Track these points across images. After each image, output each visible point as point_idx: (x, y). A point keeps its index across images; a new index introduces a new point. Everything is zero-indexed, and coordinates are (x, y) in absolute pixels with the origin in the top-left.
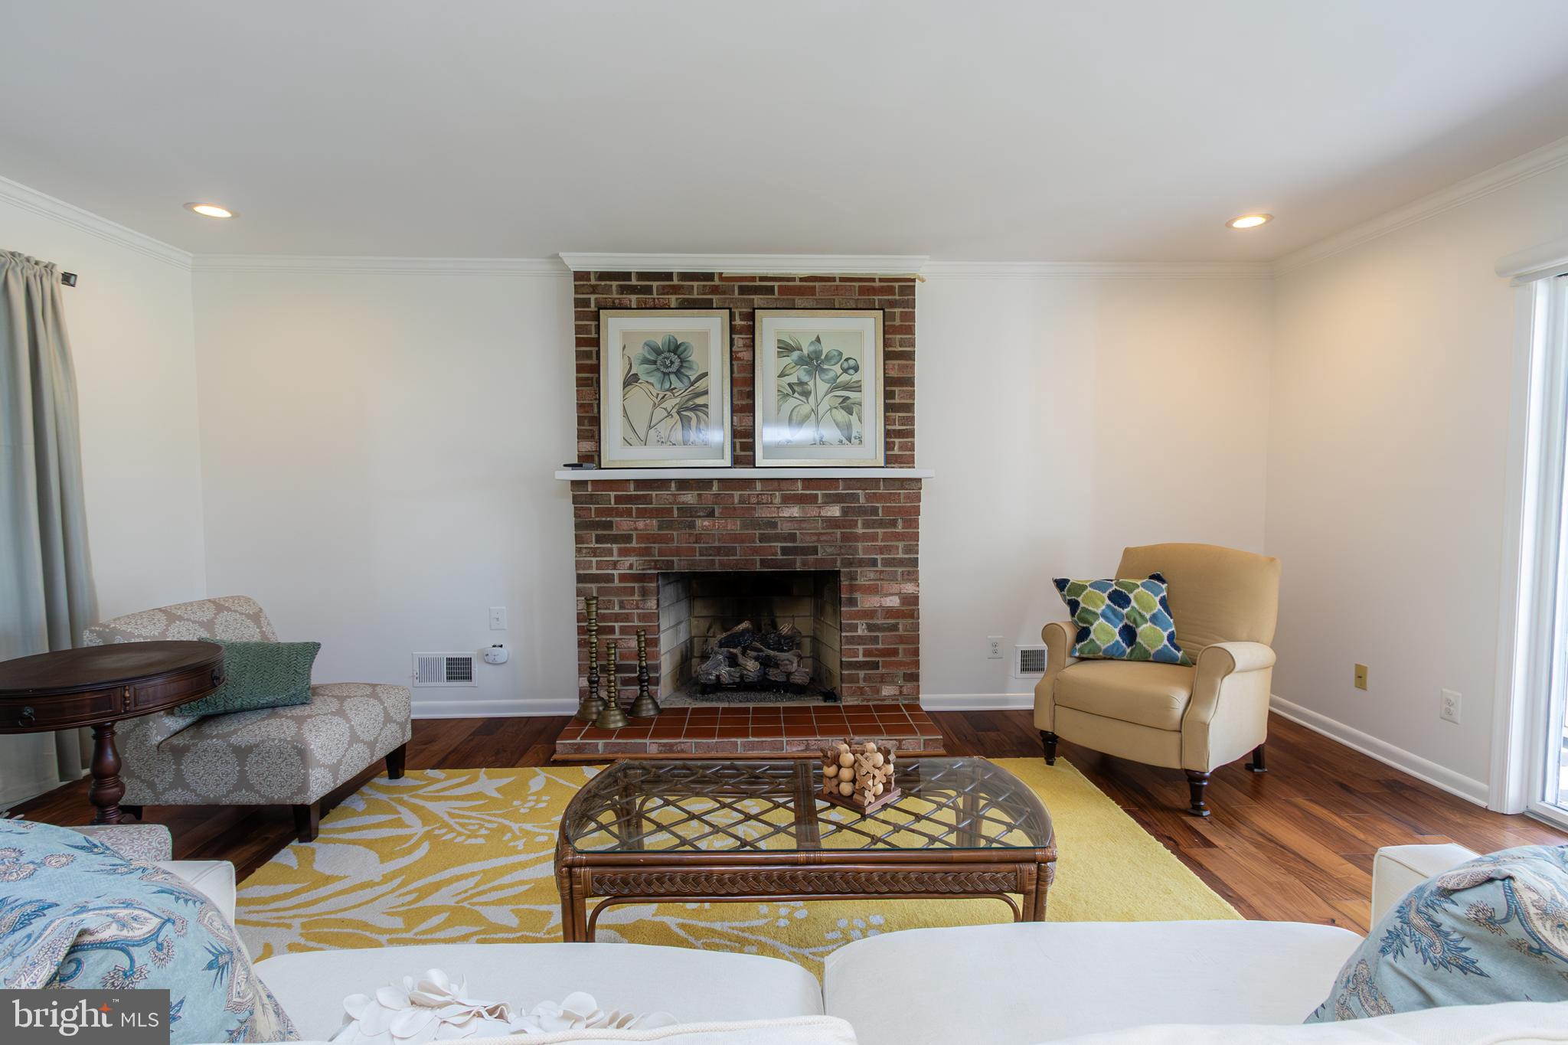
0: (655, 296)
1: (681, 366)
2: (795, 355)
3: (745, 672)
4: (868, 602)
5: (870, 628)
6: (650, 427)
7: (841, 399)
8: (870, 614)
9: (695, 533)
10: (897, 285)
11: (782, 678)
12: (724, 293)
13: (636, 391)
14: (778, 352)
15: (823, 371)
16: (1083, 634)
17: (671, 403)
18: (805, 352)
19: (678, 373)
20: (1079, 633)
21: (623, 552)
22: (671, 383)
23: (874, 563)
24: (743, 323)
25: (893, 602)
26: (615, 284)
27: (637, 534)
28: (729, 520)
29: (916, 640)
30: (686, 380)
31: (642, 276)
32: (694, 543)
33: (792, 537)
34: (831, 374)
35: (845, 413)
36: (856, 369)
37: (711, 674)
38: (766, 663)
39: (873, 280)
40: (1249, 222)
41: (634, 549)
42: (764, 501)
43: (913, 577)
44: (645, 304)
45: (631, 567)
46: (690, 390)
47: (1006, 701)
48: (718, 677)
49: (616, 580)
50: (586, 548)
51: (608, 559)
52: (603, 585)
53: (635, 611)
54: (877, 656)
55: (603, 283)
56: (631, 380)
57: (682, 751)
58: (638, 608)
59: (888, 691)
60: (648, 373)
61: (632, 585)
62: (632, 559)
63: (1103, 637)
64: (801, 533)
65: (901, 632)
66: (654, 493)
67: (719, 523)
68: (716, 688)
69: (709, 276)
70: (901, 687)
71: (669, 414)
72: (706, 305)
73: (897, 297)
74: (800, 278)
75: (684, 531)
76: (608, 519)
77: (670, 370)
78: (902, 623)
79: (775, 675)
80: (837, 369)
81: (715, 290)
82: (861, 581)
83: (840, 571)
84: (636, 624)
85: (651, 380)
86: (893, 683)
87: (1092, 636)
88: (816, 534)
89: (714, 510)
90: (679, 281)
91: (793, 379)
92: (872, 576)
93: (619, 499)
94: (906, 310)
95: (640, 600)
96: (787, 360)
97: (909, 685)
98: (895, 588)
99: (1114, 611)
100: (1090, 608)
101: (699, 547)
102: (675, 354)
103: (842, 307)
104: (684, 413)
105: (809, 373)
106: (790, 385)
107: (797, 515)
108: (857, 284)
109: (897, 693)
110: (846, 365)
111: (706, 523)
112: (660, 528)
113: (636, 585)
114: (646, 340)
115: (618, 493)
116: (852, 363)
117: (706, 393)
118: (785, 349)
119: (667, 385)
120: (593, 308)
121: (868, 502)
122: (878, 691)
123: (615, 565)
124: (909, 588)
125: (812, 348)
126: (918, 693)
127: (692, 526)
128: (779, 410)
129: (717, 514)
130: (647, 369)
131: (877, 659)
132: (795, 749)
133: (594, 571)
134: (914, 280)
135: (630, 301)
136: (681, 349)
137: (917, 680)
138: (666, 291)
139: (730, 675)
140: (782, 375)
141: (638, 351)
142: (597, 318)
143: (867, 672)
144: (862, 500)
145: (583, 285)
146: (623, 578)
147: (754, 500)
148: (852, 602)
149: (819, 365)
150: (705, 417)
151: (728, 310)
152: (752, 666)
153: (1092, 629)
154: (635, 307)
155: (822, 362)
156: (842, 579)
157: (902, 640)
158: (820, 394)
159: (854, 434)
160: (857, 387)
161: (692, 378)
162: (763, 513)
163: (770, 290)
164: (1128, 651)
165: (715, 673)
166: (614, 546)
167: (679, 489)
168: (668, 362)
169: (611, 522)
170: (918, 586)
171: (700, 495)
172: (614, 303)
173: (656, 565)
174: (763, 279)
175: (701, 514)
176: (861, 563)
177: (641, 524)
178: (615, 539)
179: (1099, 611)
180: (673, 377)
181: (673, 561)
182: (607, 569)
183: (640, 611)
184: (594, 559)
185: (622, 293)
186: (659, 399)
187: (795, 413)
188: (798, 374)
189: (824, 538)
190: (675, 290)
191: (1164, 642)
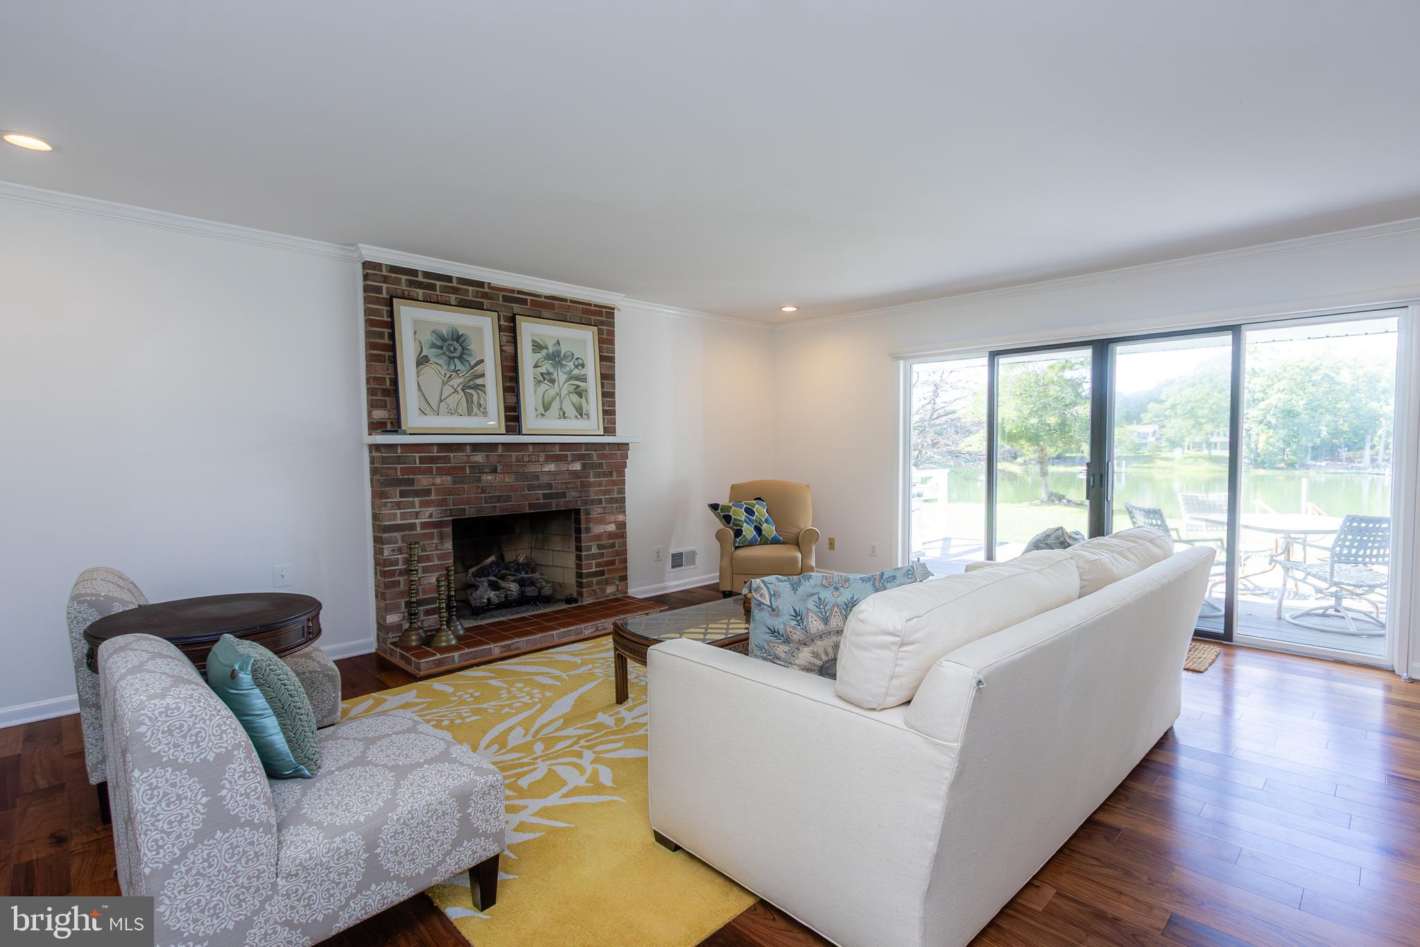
0: (438, 293)
1: (463, 353)
2: (544, 352)
3: (509, 593)
4: (598, 529)
5: (600, 547)
6: (441, 401)
7: (574, 387)
8: (598, 537)
9: (481, 485)
10: (604, 310)
11: (536, 593)
12: (491, 299)
13: (428, 370)
14: (533, 349)
15: (562, 366)
16: (738, 533)
17: (456, 382)
18: (551, 351)
19: (460, 358)
20: (735, 532)
21: (423, 504)
22: (456, 366)
23: (600, 502)
24: (507, 324)
25: (611, 528)
26: (404, 277)
27: (435, 488)
28: (506, 475)
29: (624, 552)
30: (466, 364)
31: (427, 275)
32: (481, 493)
33: (549, 486)
34: (568, 369)
35: (577, 397)
36: (583, 366)
37: (483, 598)
38: (522, 583)
39: (590, 305)
40: (789, 309)
41: (433, 501)
42: (533, 460)
43: (622, 510)
44: (430, 299)
45: (431, 516)
46: (471, 372)
47: (665, 588)
48: (489, 599)
49: (418, 528)
50: (390, 502)
51: (412, 510)
52: (407, 533)
53: (435, 552)
54: (603, 566)
55: (394, 275)
56: (422, 361)
57: (518, 648)
58: (437, 550)
59: (610, 589)
60: (437, 356)
61: (432, 531)
62: (431, 510)
63: (748, 533)
64: (556, 483)
65: (617, 548)
66: (452, 455)
67: (499, 477)
68: (488, 608)
69: (480, 284)
70: (617, 585)
71: (456, 391)
72: (479, 307)
73: (604, 319)
74: (545, 296)
75: (472, 485)
76: (411, 477)
77: (455, 355)
78: (617, 542)
79: (531, 591)
80: (571, 365)
81: (485, 295)
82: (594, 515)
83: (579, 509)
84: (435, 563)
85: (440, 362)
86: (613, 584)
87: (744, 533)
88: (564, 483)
89: (496, 468)
90: (457, 284)
91: (543, 370)
92: (600, 511)
93: (422, 460)
94: (610, 328)
95: (439, 543)
96: (539, 356)
97: (622, 583)
98: (613, 518)
99: (749, 519)
100: (738, 518)
101: (485, 497)
102: (457, 342)
103: (572, 321)
104: (467, 390)
105: (554, 366)
106: (542, 374)
107: (553, 470)
108: (581, 306)
109: (616, 590)
110: (576, 363)
111: (489, 478)
112: (454, 482)
113: (435, 531)
114: (433, 329)
115: (421, 454)
116: (580, 361)
117: (483, 375)
118: (537, 347)
119: (452, 367)
120: (385, 295)
121: (598, 459)
122: (604, 590)
123: (417, 515)
124: (620, 518)
125: (555, 348)
126: (627, 589)
127: (479, 480)
128: (535, 392)
129: (499, 471)
130: (435, 352)
131: (603, 569)
132: (590, 631)
133: (399, 522)
134: (614, 309)
135: (418, 294)
136: (462, 339)
137: (626, 580)
138: (446, 291)
139: (498, 597)
140: (536, 366)
141: (427, 337)
142: (390, 304)
143: (598, 578)
144: (595, 458)
145: (376, 274)
146: (424, 525)
147: (526, 459)
148: (588, 530)
149: (559, 362)
150: (484, 394)
151: (497, 313)
152: (514, 587)
153: (743, 529)
154: (422, 299)
155: (562, 359)
156: (581, 514)
157: (618, 553)
158: (561, 383)
159: (584, 412)
160: (584, 380)
161: (472, 363)
162: (533, 468)
163: (524, 302)
164: (759, 539)
165: (486, 597)
166: (416, 499)
167: (473, 451)
168: (452, 348)
169: (413, 479)
170: (625, 516)
171: (487, 456)
172: (403, 293)
173: (451, 513)
174: (520, 292)
175: (487, 470)
176: (593, 502)
177: (438, 480)
178: (417, 493)
179: (743, 519)
180: (457, 361)
181: (464, 509)
182: (411, 519)
183: (438, 552)
184: (398, 512)
185: (410, 286)
186: (447, 377)
187: (546, 395)
188: (546, 367)
189: (569, 486)
190: (455, 291)
191: (775, 533)
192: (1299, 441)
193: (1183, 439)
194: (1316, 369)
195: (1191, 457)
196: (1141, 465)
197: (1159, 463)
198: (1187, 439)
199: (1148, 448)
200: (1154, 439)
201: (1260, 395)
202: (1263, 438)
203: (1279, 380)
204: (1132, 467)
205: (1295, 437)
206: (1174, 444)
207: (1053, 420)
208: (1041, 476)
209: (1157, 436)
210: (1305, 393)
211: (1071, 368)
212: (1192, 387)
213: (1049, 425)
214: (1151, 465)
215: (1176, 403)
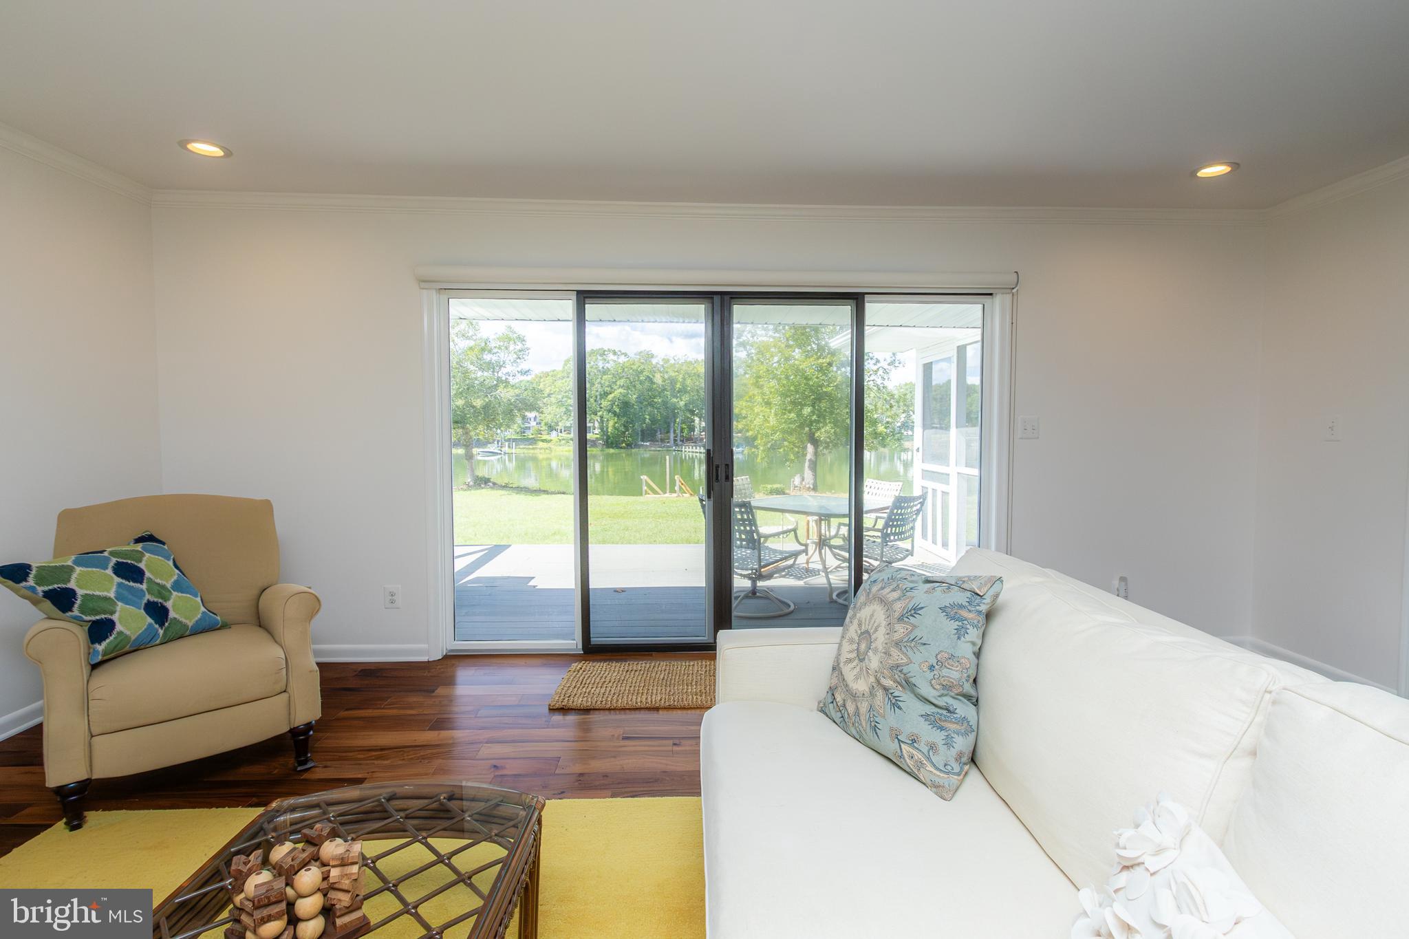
16: (100, 629)
20: (89, 629)
40: (206, 149)
63: (130, 624)
87: (116, 627)
99: (129, 590)
100: (97, 593)
153: (113, 617)
164: (161, 632)
179: (112, 595)
191: (203, 609)
192: (633, 426)
193: (557, 424)
194: (642, 372)
195: (563, 439)
196: (527, 447)
197: (541, 444)
198: (560, 424)
199: (531, 431)
200: (535, 423)
201: (609, 389)
202: (611, 423)
203: (620, 379)
204: (519, 448)
205: (631, 423)
206: (551, 428)
207: (478, 403)
208: (466, 459)
209: (538, 420)
210: (636, 390)
211: (490, 351)
212: (562, 379)
213: (474, 407)
214: (534, 446)
215: (552, 392)
